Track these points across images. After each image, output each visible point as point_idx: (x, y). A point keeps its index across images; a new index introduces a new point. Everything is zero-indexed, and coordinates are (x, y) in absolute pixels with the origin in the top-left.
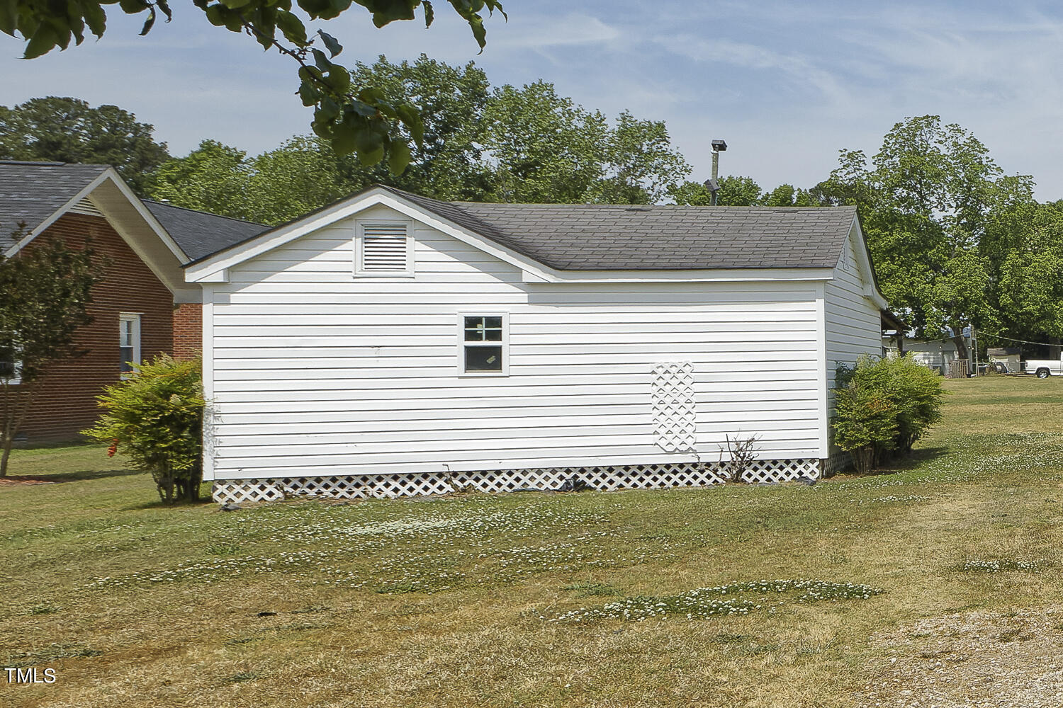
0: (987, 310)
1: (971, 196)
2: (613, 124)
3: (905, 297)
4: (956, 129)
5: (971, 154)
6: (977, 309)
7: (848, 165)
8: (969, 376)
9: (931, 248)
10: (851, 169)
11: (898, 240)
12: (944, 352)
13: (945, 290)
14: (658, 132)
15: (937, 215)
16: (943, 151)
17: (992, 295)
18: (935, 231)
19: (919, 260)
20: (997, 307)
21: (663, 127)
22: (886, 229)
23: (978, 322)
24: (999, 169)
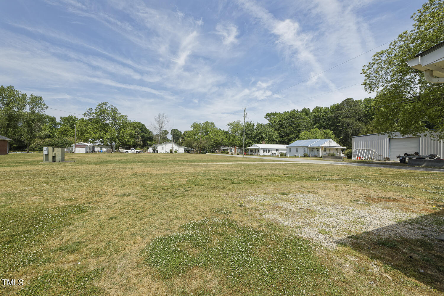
0: (117, 140)
1: (115, 118)
2: (29, 96)
3: (100, 137)
4: (112, 106)
5: (114, 111)
6: (115, 140)
7: (89, 111)
8: (112, 153)
9: (106, 128)
10: (89, 112)
11: (99, 126)
12: (109, 148)
13: (108, 136)
14: (41, 99)
15: (107, 122)
16: (109, 110)
17: (118, 137)
18: (107, 125)
19: (103, 130)
20: (119, 140)
21: (42, 98)
22: (96, 123)
23: (115, 142)
24: (120, 114)
